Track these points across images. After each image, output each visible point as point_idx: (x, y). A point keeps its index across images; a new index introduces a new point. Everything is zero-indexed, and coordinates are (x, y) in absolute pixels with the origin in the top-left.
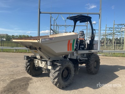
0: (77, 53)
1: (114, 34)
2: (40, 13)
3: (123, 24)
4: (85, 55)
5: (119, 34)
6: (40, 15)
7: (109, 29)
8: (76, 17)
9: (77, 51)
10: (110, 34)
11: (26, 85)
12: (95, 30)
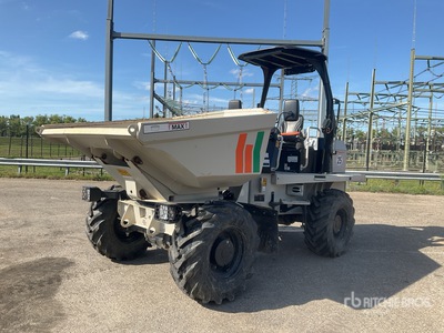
0: (273, 182)
1: (372, 114)
2: (113, 36)
3: (404, 83)
4: (302, 188)
5: (391, 115)
6: (112, 42)
7: (355, 98)
8: (273, 54)
9: (273, 174)
10: (358, 117)
11: (50, 282)
12: (338, 102)
